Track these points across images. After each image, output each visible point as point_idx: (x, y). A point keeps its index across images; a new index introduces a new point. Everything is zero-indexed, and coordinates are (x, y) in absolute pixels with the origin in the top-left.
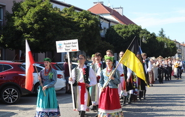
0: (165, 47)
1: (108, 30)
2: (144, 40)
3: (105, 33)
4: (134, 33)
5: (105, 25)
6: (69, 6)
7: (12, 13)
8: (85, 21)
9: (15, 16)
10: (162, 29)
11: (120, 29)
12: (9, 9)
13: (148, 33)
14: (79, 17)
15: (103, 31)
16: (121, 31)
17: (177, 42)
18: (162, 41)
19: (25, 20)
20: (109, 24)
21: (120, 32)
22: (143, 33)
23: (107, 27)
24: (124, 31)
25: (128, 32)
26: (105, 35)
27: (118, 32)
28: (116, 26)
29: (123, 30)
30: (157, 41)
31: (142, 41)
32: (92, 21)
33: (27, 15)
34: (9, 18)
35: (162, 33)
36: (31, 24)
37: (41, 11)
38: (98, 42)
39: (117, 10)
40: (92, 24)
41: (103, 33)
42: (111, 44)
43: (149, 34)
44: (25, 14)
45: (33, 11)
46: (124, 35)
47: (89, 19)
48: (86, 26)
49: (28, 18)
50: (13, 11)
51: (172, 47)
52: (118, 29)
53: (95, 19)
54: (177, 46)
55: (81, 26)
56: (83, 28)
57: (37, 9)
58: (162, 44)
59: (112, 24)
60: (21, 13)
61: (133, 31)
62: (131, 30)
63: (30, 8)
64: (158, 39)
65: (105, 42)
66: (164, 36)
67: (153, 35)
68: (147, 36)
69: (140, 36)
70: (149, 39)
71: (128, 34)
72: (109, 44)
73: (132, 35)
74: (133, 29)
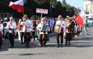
0: (67, 10)
2: (53, 6)
4: (46, 1)
17: (74, 8)
18: (65, 7)
21: (36, 1)
22: (53, 1)
26: (27, 2)
30: (62, 6)
35: (64, 1)
42: (30, 9)
43: (56, 2)
46: (39, 3)
51: (72, 11)
54: (75, 10)
58: (65, 8)
64: (63, 5)
65: (26, 7)
66: (65, 3)
67: (59, 2)
68: (55, 3)
69: (51, 3)
70: (56, 5)
71: (42, 2)
72: (29, 9)
73: (45, 3)
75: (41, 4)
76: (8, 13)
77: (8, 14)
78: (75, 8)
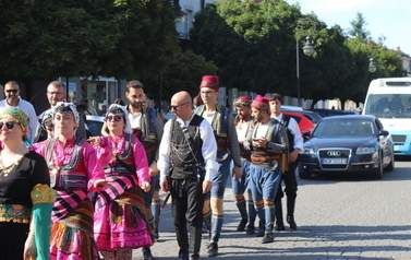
0: (372, 68)
1: (199, 19)
2: (307, 49)
3: (190, 26)
4: (277, 27)
10: (360, 16)
11: (236, 13)
13: (321, 26)
15: (183, 19)
16: (239, 19)
17: (403, 55)
18: (360, 52)
21: (234, 23)
22: (307, 27)
23: (197, 8)
24: (249, 20)
25: (261, 23)
26: (191, 31)
27: (229, 21)
28: (222, 6)
29: (244, 17)
30: (347, 50)
31: (301, 51)
35: (359, 26)
38: (169, 53)
41: (183, 26)
42: (207, 60)
43: (323, 31)
46: (247, 33)
48: (131, 1)
51: (392, 68)
52: (230, 12)
54: (406, 65)
55: (117, 3)
56: (121, 9)
61: (276, 20)
62: (268, 16)
64: (350, 45)
65: (189, 52)
66: (364, 35)
67: (336, 35)
68: (318, 37)
69: (298, 37)
70: (324, 46)
71: (260, 30)
72: (204, 59)
73: (272, 33)
74: (275, 14)
75: (254, 38)
76: (112, 79)
77: (110, 83)
78: (408, 56)
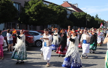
1: (71, 15)
2: (88, 20)
5: (69, 12)
6: (51, 3)
7: (24, 7)
8: (60, 10)
9: (25, 8)
10: (97, 14)
11: (76, 14)
12: (23, 5)
13: (90, 16)
14: (57, 9)
16: (77, 15)
17: (104, 21)
18: (97, 20)
19: (30, 10)
20: (71, 12)
22: (88, 17)
23: (70, 14)
24: (79, 15)
25: (81, 16)
27: (75, 16)
28: (74, 13)
30: (95, 20)
32: (63, 11)
33: (32, 8)
34: (23, 9)
35: (97, 16)
36: (33, 12)
37: (38, 6)
38: (66, 21)
39: (75, 5)
40: (63, 12)
41: (68, 16)
44: (31, 7)
45: (34, 5)
47: (61, 9)
48: (60, 12)
49: (32, 9)
50: (25, 6)
52: (75, 14)
53: (64, 10)
54: (104, 23)
55: (57, 13)
56: (58, 14)
57: (36, 5)
58: (97, 21)
59: (72, 12)
60: (28, 7)
61: (83, 15)
62: (82, 15)
63: (33, 4)
65: (69, 20)
66: (98, 18)
67: (93, 17)
69: (86, 18)
70: (91, 19)
72: (71, 22)
73: (82, 17)
74: (83, 14)
75: (79, 18)
76: (57, 25)
